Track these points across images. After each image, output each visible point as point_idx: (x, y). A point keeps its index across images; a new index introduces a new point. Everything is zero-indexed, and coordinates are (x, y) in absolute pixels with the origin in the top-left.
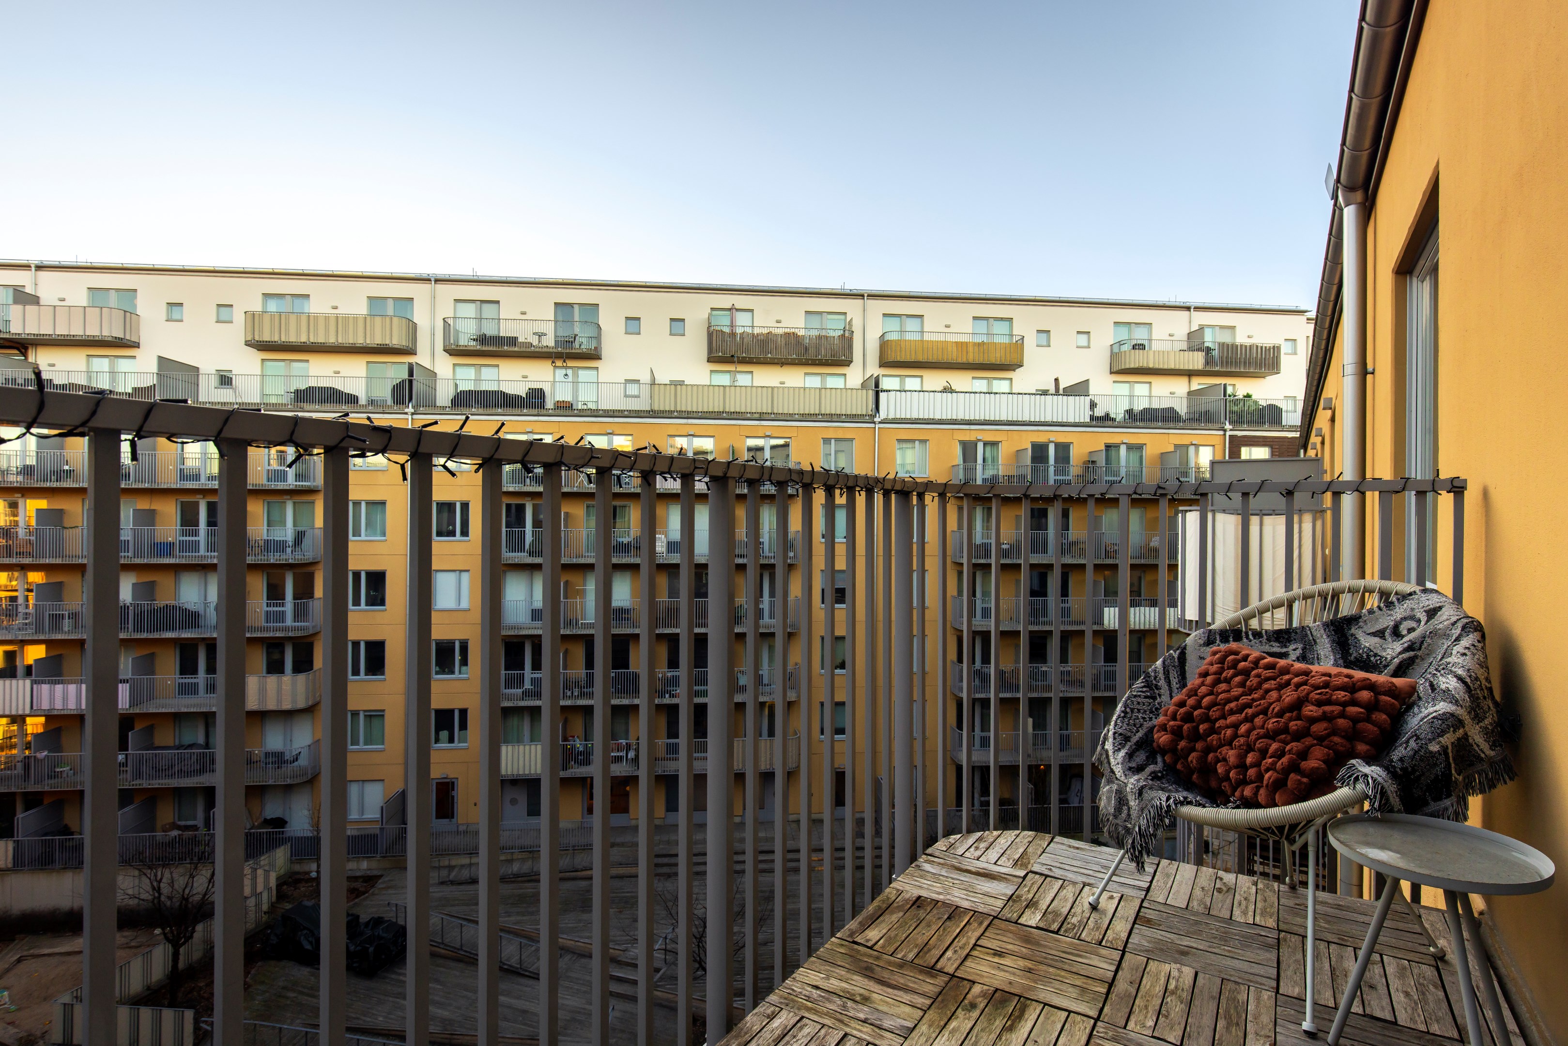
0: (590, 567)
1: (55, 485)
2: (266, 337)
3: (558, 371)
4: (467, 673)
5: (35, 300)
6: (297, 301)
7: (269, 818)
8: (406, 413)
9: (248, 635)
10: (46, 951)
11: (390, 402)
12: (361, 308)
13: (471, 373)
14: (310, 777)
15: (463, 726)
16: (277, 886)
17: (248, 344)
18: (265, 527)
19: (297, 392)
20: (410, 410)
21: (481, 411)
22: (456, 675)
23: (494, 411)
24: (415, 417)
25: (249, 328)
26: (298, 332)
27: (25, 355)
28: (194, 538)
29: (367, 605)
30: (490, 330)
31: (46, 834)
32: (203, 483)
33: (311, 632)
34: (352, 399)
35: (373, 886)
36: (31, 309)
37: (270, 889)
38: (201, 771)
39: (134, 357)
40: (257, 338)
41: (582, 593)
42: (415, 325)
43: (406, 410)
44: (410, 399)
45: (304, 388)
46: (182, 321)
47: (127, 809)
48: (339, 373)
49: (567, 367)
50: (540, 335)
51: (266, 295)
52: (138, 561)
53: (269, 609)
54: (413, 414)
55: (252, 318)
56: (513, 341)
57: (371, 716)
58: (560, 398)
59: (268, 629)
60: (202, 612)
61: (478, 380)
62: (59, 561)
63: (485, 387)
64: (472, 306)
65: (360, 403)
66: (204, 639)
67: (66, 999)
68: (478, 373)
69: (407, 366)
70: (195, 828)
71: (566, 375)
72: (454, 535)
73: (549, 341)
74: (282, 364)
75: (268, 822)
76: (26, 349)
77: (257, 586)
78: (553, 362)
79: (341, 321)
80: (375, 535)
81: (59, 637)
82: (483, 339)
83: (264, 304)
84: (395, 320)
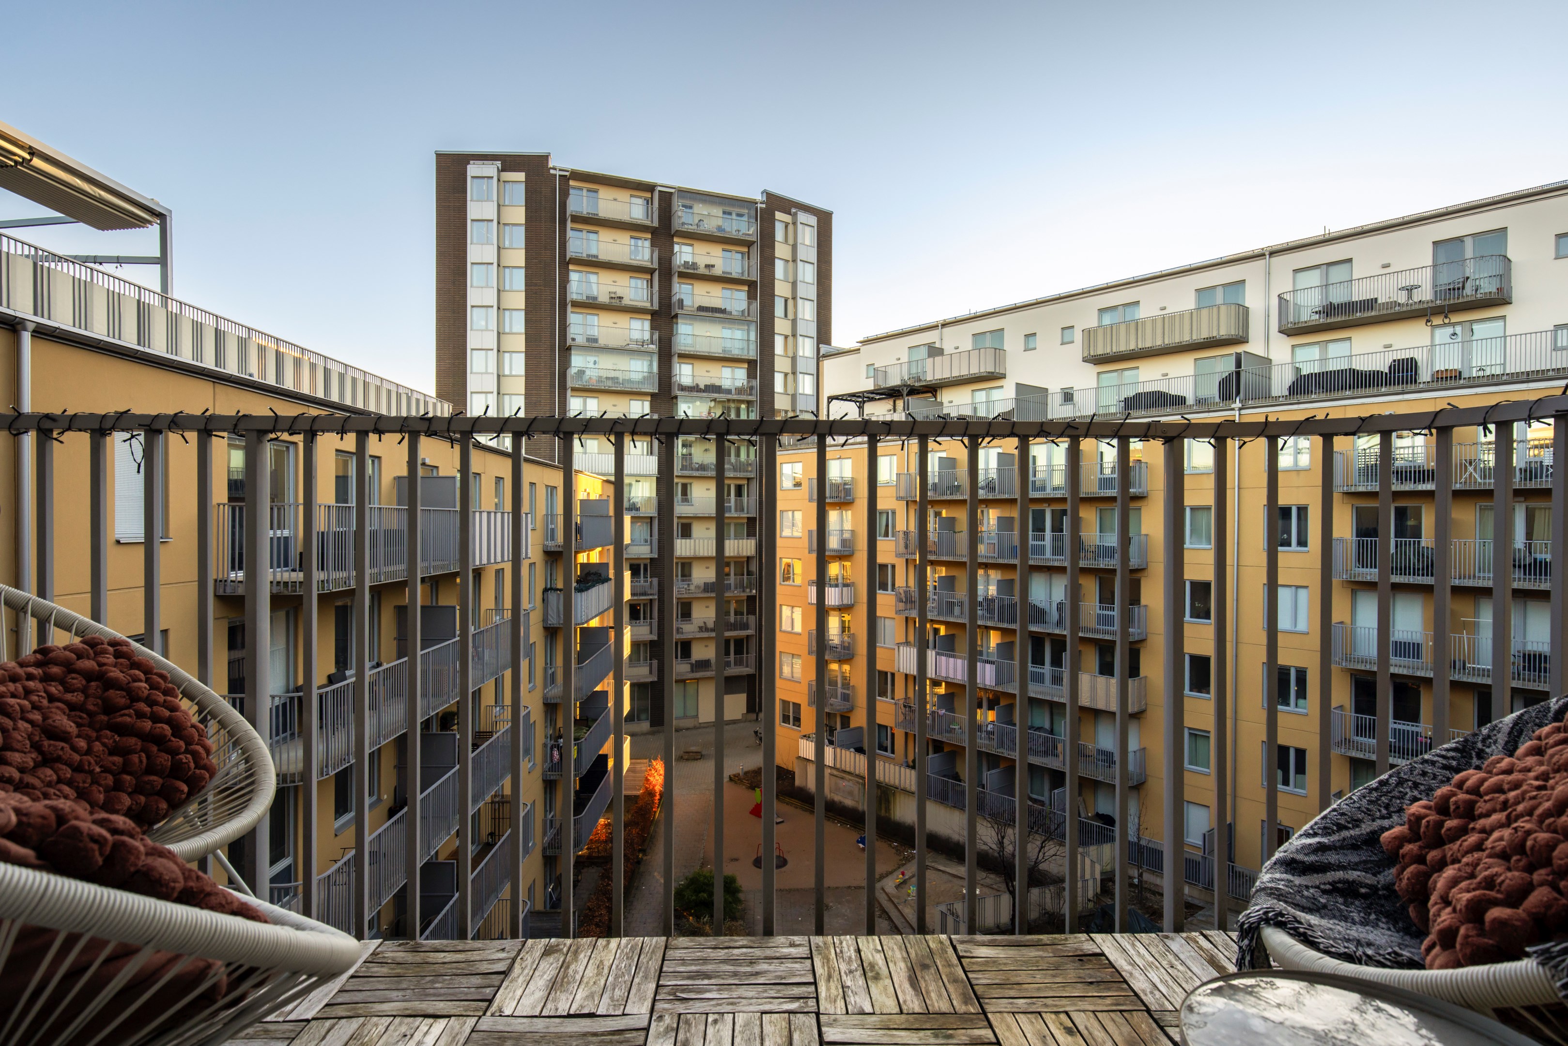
0: (1486, 592)
1: (949, 498)
2: (1100, 351)
3: (1438, 332)
4: (1305, 708)
5: (940, 352)
6: (1128, 310)
7: (1100, 813)
8: (1233, 409)
9: (1080, 635)
10: (942, 868)
11: (1217, 399)
12: (1189, 303)
13: (1315, 352)
14: (1135, 783)
15: (1301, 769)
16: (1102, 880)
17: (1085, 360)
18: (1098, 533)
19: (1126, 400)
20: (1238, 405)
21: (1323, 396)
22: (1292, 708)
23: (1340, 394)
24: (1243, 412)
25: (1086, 346)
26: (1128, 342)
27: (935, 396)
28: (1040, 543)
29: (1191, 617)
30: (1338, 296)
31: (944, 776)
32: (1049, 493)
33: (1136, 639)
34: (1179, 401)
35: (1192, 915)
36: (938, 359)
37: (1095, 879)
38: (1046, 754)
39: (1002, 387)
40: (1092, 354)
41: (1474, 628)
42: (1247, 309)
43: (1233, 406)
44: (1238, 393)
45: (1132, 395)
46: (1035, 349)
47: (993, 771)
48: (1167, 375)
49: (1454, 325)
50: (1410, 290)
51: (1102, 311)
52: (1001, 561)
53: (1101, 612)
54: (1240, 409)
55: (1088, 334)
56: (1370, 304)
57: (1196, 735)
58: (1440, 366)
59: (1098, 631)
60: (1048, 610)
61: (1323, 360)
62: (951, 559)
63: (1333, 366)
64: (1316, 273)
65: (1188, 403)
66: (1049, 634)
67: (943, 908)
68: (1324, 351)
69: (1233, 358)
70: (1042, 803)
71: (1455, 334)
72: (1289, 545)
73: (1425, 294)
74: (1115, 374)
75: (1099, 817)
76: (936, 391)
77: (1091, 588)
78: (1428, 321)
79: (1168, 321)
80: (1200, 543)
81: (952, 620)
82: (1330, 309)
83: (1100, 319)
84: (1223, 309)
